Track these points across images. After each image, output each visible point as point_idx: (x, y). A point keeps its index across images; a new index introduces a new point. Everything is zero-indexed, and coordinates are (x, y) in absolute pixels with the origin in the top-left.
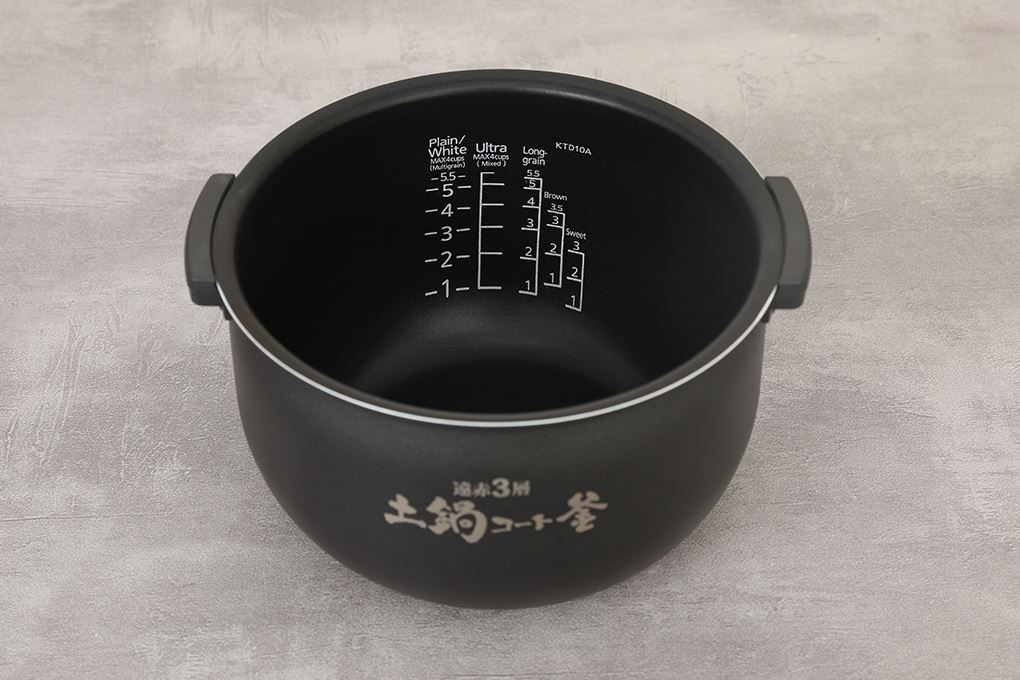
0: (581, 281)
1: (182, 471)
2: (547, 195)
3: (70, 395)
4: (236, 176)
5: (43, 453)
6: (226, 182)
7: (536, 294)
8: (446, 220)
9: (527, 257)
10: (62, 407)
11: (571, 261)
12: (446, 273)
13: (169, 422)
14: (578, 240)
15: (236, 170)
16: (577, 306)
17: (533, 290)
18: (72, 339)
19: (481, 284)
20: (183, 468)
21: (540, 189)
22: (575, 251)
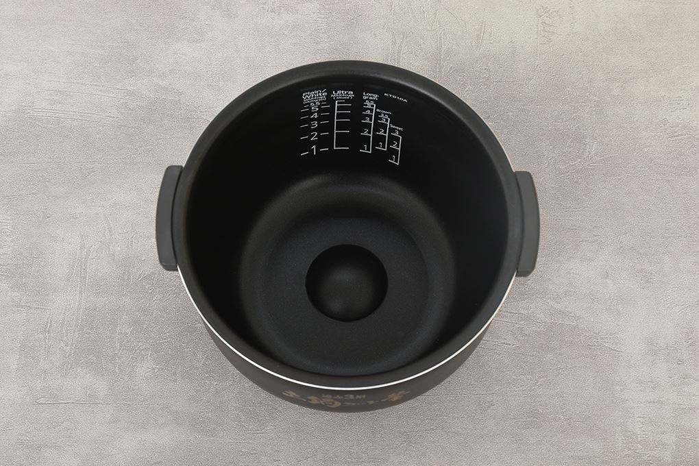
0: (399, 149)
1: (154, 369)
2: (378, 110)
3: (83, 298)
4: (184, 166)
5: (68, 348)
6: (177, 173)
7: (370, 152)
8: (314, 119)
9: (366, 133)
10: (79, 309)
11: (392, 139)
12: (314, 142)
13: (145, 326)
14: (398, 130)
15: (183, 162)
16: (396, 161)
17: (368, 150)
18: (82, 247)
19: (336, 147)
20: (154, 366)
21: (374, 108)
22: (396, 134)
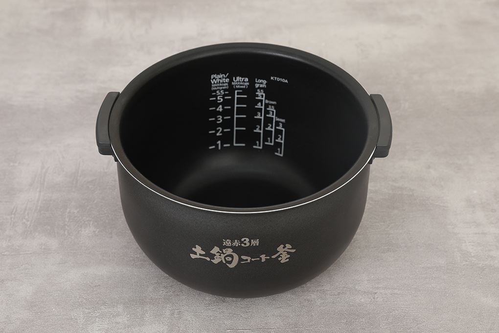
0: (283, 142)
2: (267, 101)
3: (41, 195)
4: (120, 93)
5: (29, 223)
6: (115, 96)
8: (219, 113)
9: (257, 131)
10: (38, 201)
11: (278, 132)
12: (219, 138)
14: (282, 122)
15: (120, 90)
16: (281, 153)
17: (260, 146)
18: (43, 168)
19: (236, 143)
20: (95, 230)
21: (264, 99)
22: (280, 128)
